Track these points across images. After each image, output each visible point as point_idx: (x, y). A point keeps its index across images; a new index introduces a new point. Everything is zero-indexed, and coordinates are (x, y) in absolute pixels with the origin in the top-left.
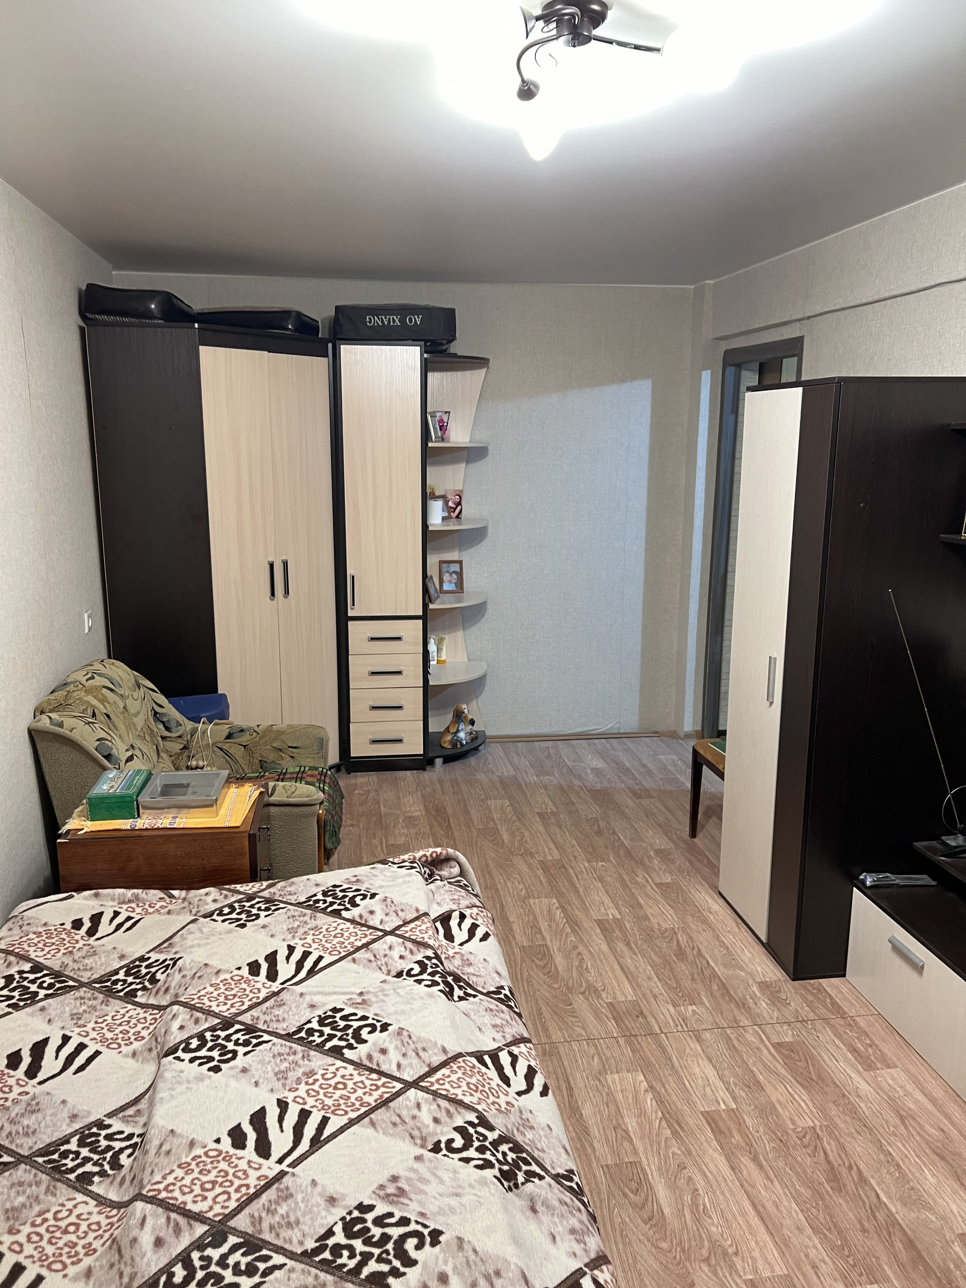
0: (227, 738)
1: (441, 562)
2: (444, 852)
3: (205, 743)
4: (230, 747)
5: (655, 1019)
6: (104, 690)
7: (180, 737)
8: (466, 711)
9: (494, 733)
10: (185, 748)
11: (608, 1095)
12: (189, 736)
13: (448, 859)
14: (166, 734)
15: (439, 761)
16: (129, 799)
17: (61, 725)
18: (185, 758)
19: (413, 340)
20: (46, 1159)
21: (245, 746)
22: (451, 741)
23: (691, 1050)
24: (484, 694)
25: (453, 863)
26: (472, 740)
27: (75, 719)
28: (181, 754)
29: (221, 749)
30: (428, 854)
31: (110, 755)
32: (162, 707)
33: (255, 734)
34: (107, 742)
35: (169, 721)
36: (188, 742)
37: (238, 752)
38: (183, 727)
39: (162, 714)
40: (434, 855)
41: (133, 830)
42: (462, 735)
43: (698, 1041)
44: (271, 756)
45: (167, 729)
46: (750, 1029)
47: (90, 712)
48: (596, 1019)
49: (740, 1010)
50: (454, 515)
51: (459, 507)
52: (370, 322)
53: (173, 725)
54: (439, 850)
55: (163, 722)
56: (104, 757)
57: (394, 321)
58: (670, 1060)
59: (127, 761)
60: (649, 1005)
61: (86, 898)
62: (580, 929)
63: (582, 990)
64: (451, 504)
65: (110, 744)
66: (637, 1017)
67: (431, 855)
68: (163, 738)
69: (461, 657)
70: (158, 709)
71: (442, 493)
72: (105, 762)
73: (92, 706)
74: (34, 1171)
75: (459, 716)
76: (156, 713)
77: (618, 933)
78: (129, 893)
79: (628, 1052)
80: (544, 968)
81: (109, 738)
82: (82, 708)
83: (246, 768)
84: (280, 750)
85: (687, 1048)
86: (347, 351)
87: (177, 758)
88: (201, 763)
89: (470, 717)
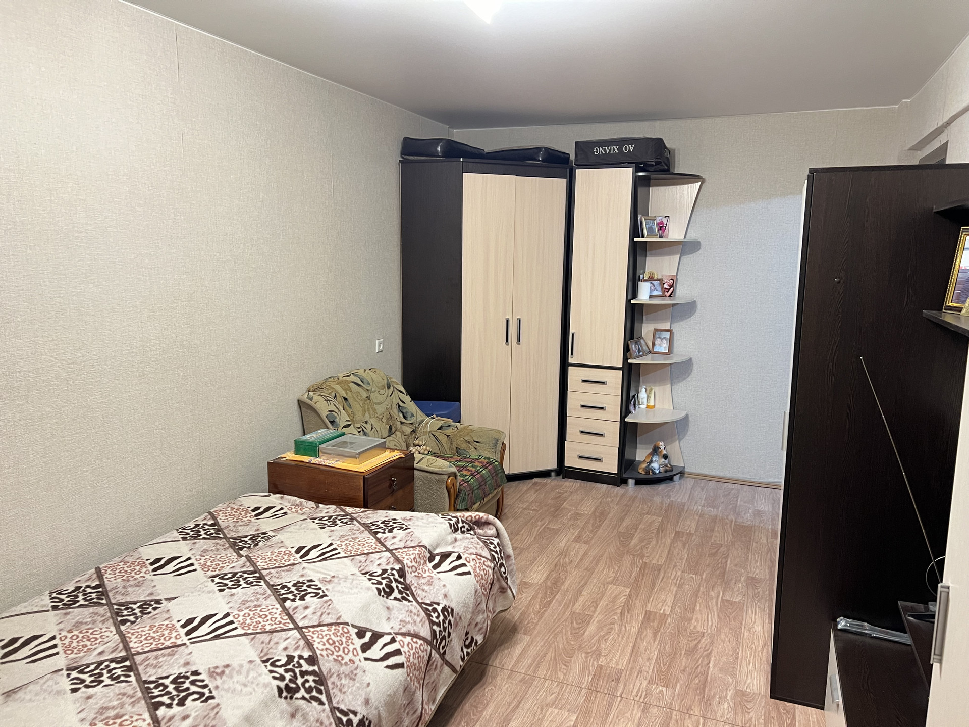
0: (439, 429)
1: (656, 330)
2: (485, 517)
3: (425, 430)
4: (439, 435)
5: (625, 686)
6: (352, 383)
7: (411, 424)
8: (662, 447)
9: (694, 471)
10: (414, 431)
11: (539, 719)
12: (418, 424)
13: (487, 523)
14: (404, 420)
15: (631, 482)
16: (314, 445)
17: (311, 399)
18: (413, 439)
19: (629, 163)
20: (118, 607)
21: (448, 436)
22: (644, 469)
23: (632, 714)
24: (687, 437)
25: (491, 526)
26: (666, 471)
27: (320, 397)
28: (411, 435)
29: (434, 435)
30: (473, 516)
31: (334, 421)
32: (404, 403)
33: (456, 429)
34: (334, 413)
35: (406, 413)
36: (416, 427)
37: (443, 439)
38: (415, 418)
39: (403, 408)
40: (477, 517)
41: (310, 463)
42: (655, 465)
43: (643, 711)
44: (463, 446)
45: (405, 417)
46: (694, 719)
47: (333, 395)
48: (580, 671)
49: (700, 703)
50: (667, 294)
51: (672, 288)
52: (597, 152)
53: (409, 415)
54: (482, 515)
55: (403, 413)
56: (330, 422)
57: (614, 150)
58: (608, 715)
59: (344, 427)
60: (630, 675)
61: (275, 498)
62: (628, 612)
63: (589, 651)
64: (666, 286)
65: (336, 415)
66: (613, 680)
67: (475, 517)
68: (402, 423)
69: (668, 406)
70: (401, 404)
71: (660, 277)
72: (329, 425)
73: (335, 391)
74: (108, 611)
75: (656, 450)
76: (399, 406)
77: (655, 624)
78: (298, 500)
79: (581, 700)
80: (575, 629)
81: (337, 411)
82: (330, 391)
83: (448, 450)
84: (469, 442)
85: (630, 712)
86: (580, 173)
87: (408, 438)
88: (421, 443)
89: (665, 452)
